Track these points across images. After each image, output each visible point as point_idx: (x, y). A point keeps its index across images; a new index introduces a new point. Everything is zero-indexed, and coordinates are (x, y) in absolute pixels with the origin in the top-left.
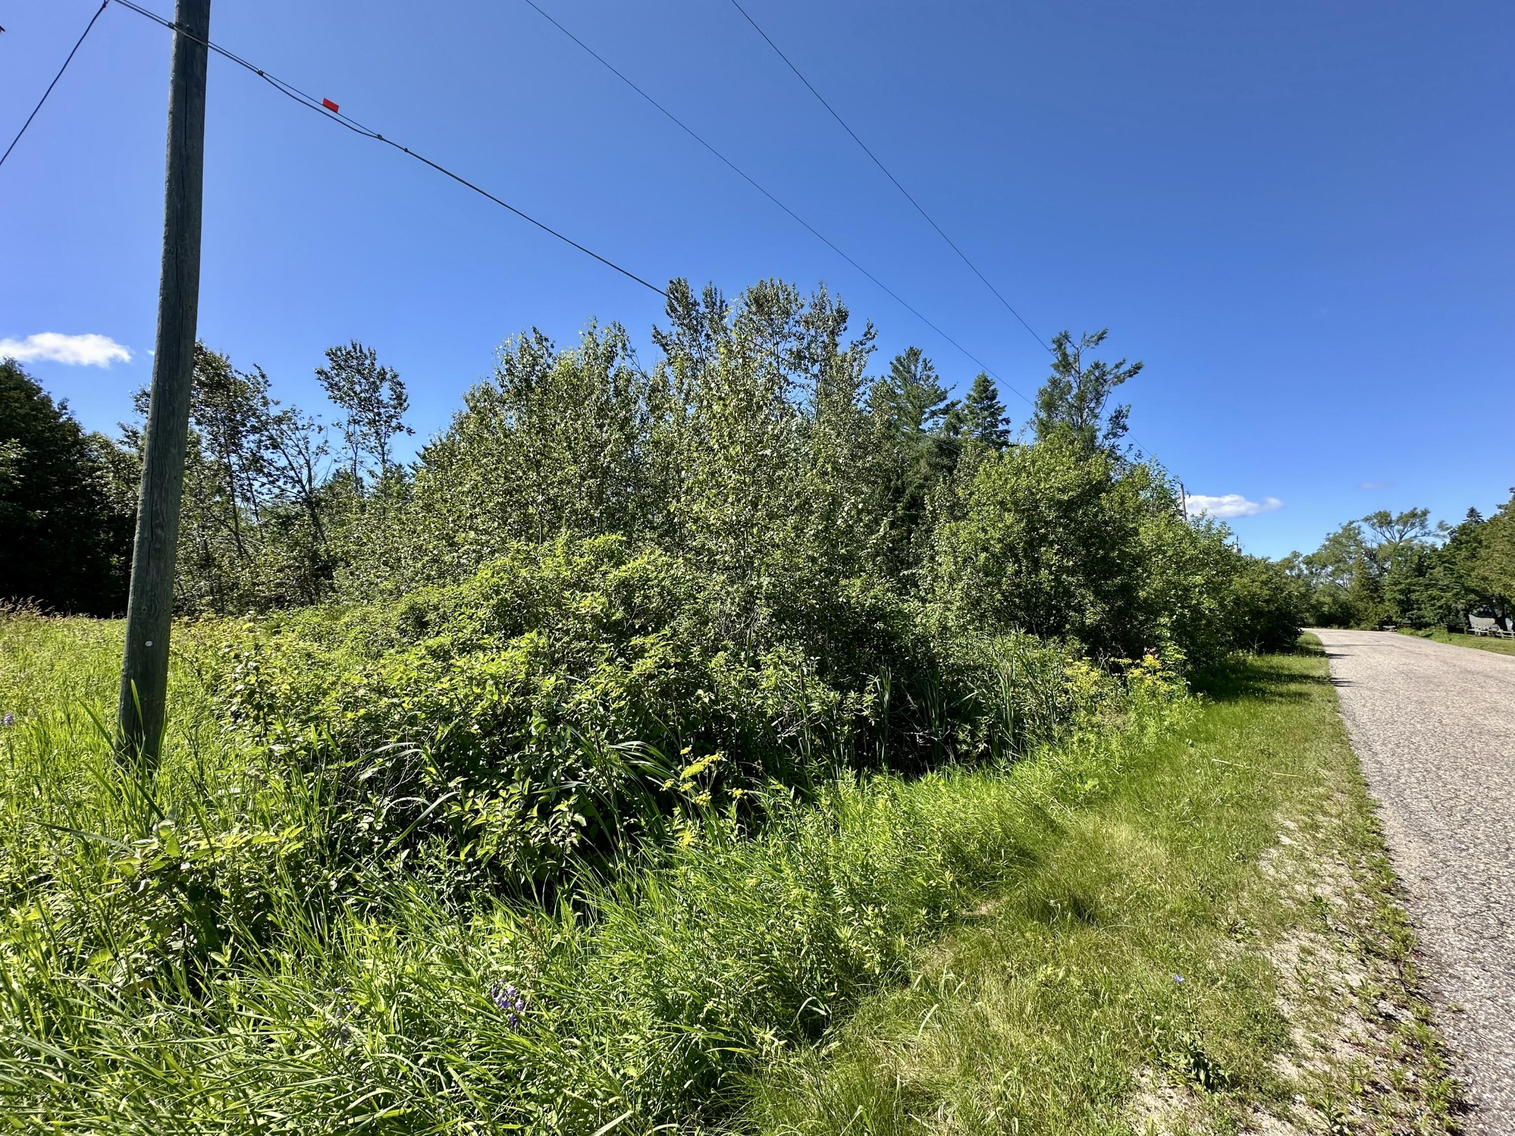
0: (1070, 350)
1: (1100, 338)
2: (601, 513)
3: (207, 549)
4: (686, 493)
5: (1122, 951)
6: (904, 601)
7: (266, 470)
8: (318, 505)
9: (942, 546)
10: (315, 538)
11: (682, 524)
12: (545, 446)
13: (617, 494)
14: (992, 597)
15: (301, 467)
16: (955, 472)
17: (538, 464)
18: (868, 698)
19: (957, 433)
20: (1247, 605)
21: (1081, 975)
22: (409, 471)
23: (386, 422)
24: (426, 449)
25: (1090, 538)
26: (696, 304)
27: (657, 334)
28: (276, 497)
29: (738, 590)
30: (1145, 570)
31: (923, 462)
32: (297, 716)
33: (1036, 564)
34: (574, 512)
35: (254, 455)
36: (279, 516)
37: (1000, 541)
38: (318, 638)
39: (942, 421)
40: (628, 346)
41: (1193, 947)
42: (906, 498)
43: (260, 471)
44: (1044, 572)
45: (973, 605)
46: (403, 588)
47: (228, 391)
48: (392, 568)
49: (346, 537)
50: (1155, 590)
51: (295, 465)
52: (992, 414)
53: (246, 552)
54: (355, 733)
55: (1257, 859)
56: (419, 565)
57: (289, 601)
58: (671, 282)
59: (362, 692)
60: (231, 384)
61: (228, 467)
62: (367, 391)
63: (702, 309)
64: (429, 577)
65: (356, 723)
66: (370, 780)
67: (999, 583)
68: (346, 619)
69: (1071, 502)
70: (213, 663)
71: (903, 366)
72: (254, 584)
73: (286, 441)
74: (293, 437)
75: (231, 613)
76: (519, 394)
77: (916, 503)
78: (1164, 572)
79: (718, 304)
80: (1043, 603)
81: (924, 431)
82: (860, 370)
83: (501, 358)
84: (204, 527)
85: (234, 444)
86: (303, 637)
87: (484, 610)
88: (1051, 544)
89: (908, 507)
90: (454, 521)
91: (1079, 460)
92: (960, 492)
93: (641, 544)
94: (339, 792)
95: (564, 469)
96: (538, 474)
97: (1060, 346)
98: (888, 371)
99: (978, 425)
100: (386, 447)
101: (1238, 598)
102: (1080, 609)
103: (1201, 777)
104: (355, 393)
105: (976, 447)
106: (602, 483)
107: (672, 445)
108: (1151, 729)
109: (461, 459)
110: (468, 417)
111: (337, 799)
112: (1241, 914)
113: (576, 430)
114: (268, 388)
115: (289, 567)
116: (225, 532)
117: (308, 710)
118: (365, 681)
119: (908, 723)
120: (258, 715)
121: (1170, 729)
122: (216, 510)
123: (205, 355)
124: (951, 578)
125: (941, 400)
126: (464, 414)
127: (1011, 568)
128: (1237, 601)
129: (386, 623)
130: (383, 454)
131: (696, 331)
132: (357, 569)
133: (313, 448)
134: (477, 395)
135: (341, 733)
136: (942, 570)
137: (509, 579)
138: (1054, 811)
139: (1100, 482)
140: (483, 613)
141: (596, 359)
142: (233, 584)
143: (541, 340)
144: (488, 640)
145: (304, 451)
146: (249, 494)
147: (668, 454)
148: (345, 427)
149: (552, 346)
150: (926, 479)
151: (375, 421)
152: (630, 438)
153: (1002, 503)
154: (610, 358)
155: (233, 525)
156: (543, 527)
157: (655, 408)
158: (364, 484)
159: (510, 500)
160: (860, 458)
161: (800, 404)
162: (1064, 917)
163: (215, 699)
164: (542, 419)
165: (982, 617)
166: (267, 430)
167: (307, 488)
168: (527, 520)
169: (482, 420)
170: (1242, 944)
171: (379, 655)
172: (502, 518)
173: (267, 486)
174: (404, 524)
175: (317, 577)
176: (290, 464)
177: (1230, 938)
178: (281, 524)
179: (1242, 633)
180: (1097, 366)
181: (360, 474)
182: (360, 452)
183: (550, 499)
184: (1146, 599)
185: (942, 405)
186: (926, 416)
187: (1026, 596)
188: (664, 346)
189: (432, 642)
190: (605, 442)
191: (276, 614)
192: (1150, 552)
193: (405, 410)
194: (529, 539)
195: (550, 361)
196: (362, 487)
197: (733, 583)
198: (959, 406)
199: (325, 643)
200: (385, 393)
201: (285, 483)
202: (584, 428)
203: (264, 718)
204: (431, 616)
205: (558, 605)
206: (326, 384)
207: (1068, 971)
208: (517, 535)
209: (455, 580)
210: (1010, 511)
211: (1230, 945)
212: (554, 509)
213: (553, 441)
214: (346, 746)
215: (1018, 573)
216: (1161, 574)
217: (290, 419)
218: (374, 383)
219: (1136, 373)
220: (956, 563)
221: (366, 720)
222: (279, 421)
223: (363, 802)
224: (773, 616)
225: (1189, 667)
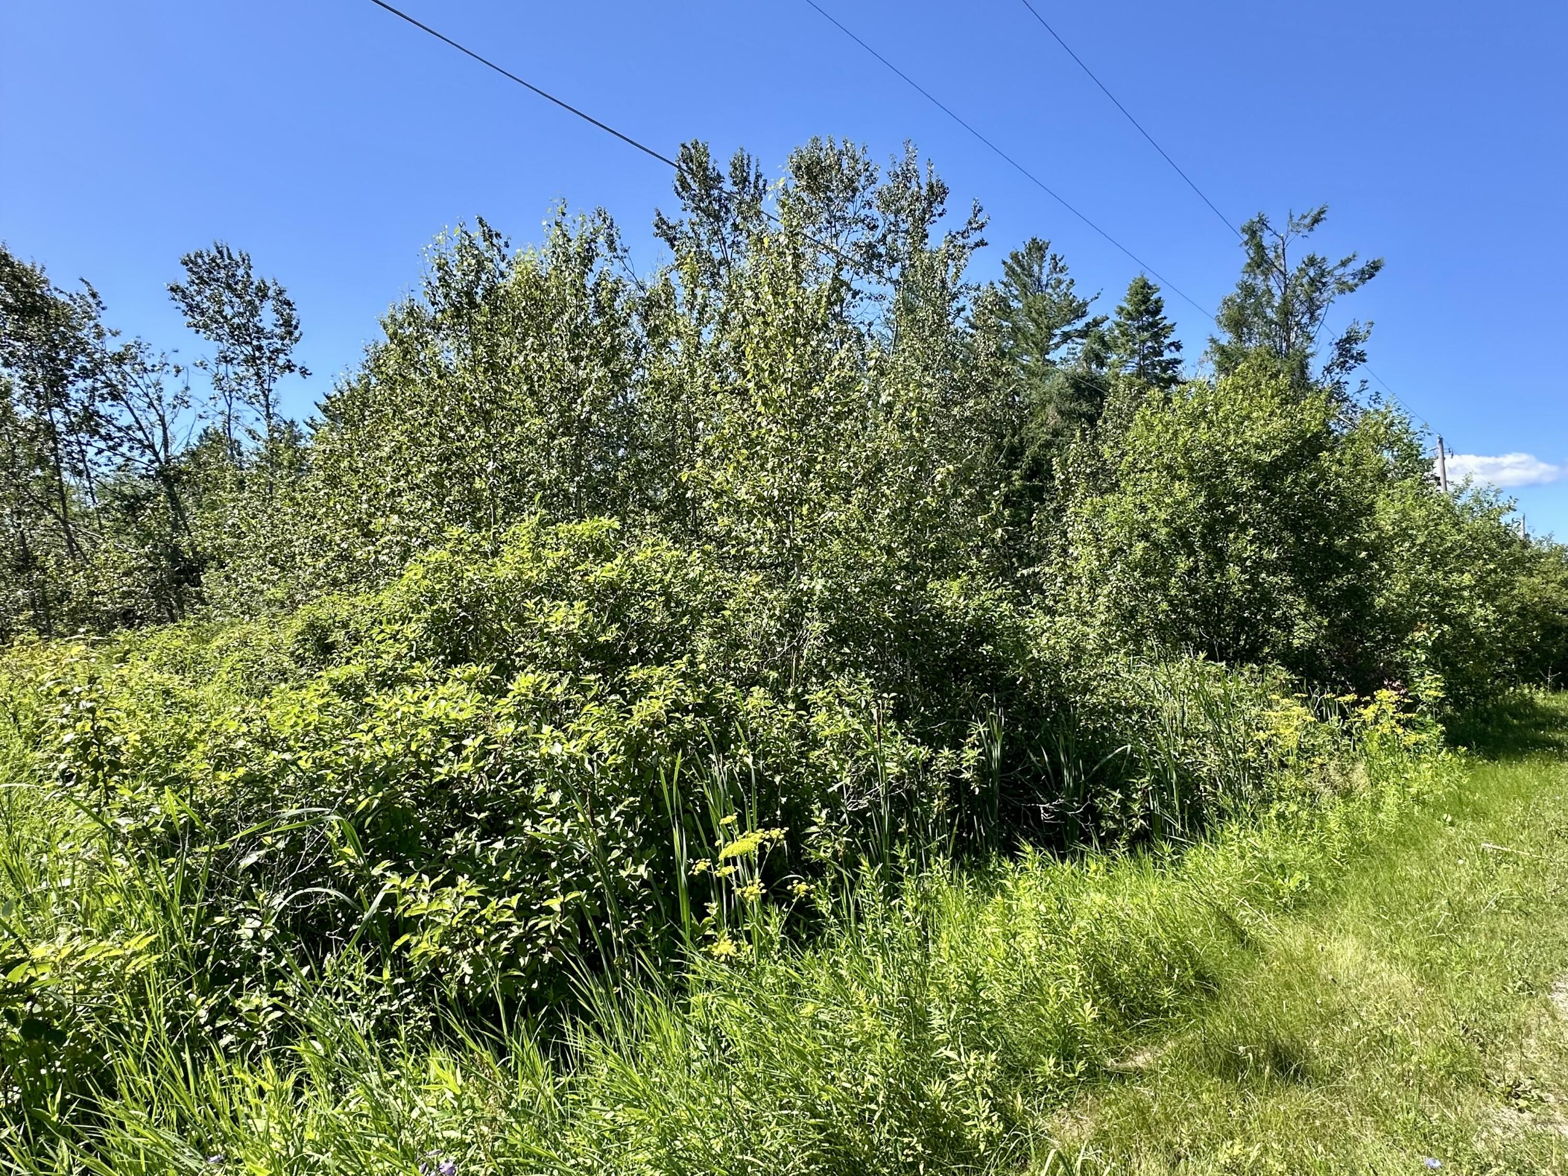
0: (1267, 240)
1: (1316, 220)
2: (579, 487)
3: (24, 544)
4: (703, 455)
5: (1345, 1123)
6: (1023, 615)
7: (103, 431)
8: (178, 480)
9: (1078, 531)
10: (175, 527)
11: (697, 502)
12: (497, 390)
13: (602, 459)
14: (1153, 606)
15: (153, 425)
16: (1100, 422)
17: (487, 417)
18: (970, 755)
19: (1101, 364)
20: (1537, 617)
21: (1286, 1157)
22: (306, 430)
23: (270, 359)
24: (328, 398)
25: (1303, 518)
26: (719, 178)
27: (661, 222)
28: (119, 469)
29: (778, 597)
30: (1383, 567)
31: (1051, 409)
32: (151, 778)
33: (1220, 558)
34: (540, 485)
35: (86, 409)
36: (124, 497)
37: (1167, 523)
38: (181, 669)
39: (1079, 346)
40: (617, 244)
41: (1453, 1117)
42: (1025, 462)
43: (94, 432)
44: (1233, 570)
45: (1124, 618)
46: (298, 597)
47: (47, 316)
48: (283, 569)
49: (217, 526)
50: (1399, 595)
51: (144, 423)
52: (1156, 337)
53: (79, 548)
54: (232, 801)
55: (1551, 991)
56: (321, 564)
57: (140, 617)
58: (684, 146)
59: (240, 743)
60: (50, 307)
61: (51, 426)
62: (241, 314)
63: (728, 186)
64: (335, 583)
65: (233, 787)
66: (254, 869)
67: (1165, 586)
68: (218, 642)
69: (1274, 465)
70: (35, 705)
71: (1022, 267)
72: (92, 594)
73: (131, 389)
74: (140, 382)
75: (63, 636)
76: (458, 314)
77: (1040, 469)
78: (1413, 568)
79: (752, 179)
80: (1229, 616)
81: (1054, 363)
82: (957, 275)
83: (431, 261)
84: (20, 514)
85: (57, 394)
86: (159, 668)
87: (413, 625)
88: (1243, 528)
89: (1030, 475)
90: (369, 500)
91: (1284, 402)
92: (1106, 451)
93: (637, 532)
94: (211, 884)
95: (522, 423)
96: (488, 430)
97: (1253, 234)
98: (1000, 274)
99: (1133, 352)
100: (271, 397)
101: (1523, 608)
102: (1287, 625)
103: (1464, 871)
104: (225, 317)
105: (1131, 385)
106: (579, 444)
107: (681, 386)
108: (1391, 800)
109: (377, 412)
110: (387, 349)
111: (207, 894)
112: (1525, 1070)
113: (541, 366)
114: (102, 313)
115: (140, 569)
116: (49, 519)
117: (165, 771)
118: (244, 728)
119: (1027, 792)
120: (96, 777)
121: (1418, 799)
122: (36, 489)
123: (11, 265)
124: (1093, 579)
125: (1078, 317)
126: (381, 346)
127: (1183, 564)
128: (1523, 612)
129: (276, 648)
130: (267, 406)
131: (717, 218)
132: (234, 571)
133: (168, 398)
134: (400, 317)
135: (212, 802)
136: (1079, 568)
137: (449, 582)
138: (1245, 915)
139: (1316, 436)
140: (414, 630)
141: (567, 261)
142: (63, 593)
143: (489, 236)
144: (418, 669)
145: (155, 403)
146: (81, 466)
147: (675, 399)
148: (212, 366)
149: (507, 245)
150: (1056, 433)
151: (254, 358)
152: (618, 377)
153: (1169, 468)
154: (587, 259)
155: (61, 512)
156: (495, 508)
157: (653, 332)
158: (242, 449)
159: (447, 469)
160: (956, 404)
161: (870, 324)
162: (1259, 1072)
163: (38, 754)
164: (492, 352)
165: (1138, 637)
166: (104, 374)
167: (162, 455)
168: (475, 500)
169: (406, 352)
170: (1527, 1115)
171: (266, 692)
172: (437, 496)
173: (106, 453)
174: (298, 504)
175: (180, 583)
176: (137, 421)
177: (1509, 1105)
178: (127, 507)
179: (1528, 658)
180: (1312, 262)
181: (236, 435)
182: (236, 404)
183: (504, 467)
184: (1384, 610)
185: (1080, 325)
186: (1056, 340)
187: (1204, 605)
188: (671, 241)
189: (339, 673)
190: (583, 382)
191: (123, 635)
192: (1391, 539)
193: (297, 340)
194: (477, 526)
195: (503, 266)
196: (240, 454)
197: (771, 586)
198: (1105, 326)
199: (189, 676)
200: (268, 317)
201: (131, 448)
202: (552, 363)
203: (104, 781)
204: (338, 636)
205: (520, 620)
206: (183, 306)
207: (1265, 1150)
208: (459, 519)
209: (373, 587)
210: (1180, 478)
211: (1509, 1115)
212: (512, 481)
213: (508, 383)
214: (219, 821)
215: (1192, 572)
216: (1407, 572)
217: (135, 358)
218: (251, 303)
219: (1372, 276)
220: (1099, 557)
221: (247, 784)
222: (119, 359)
223: (244, 898)
224: (830, 633)
225: (1449, 709)
